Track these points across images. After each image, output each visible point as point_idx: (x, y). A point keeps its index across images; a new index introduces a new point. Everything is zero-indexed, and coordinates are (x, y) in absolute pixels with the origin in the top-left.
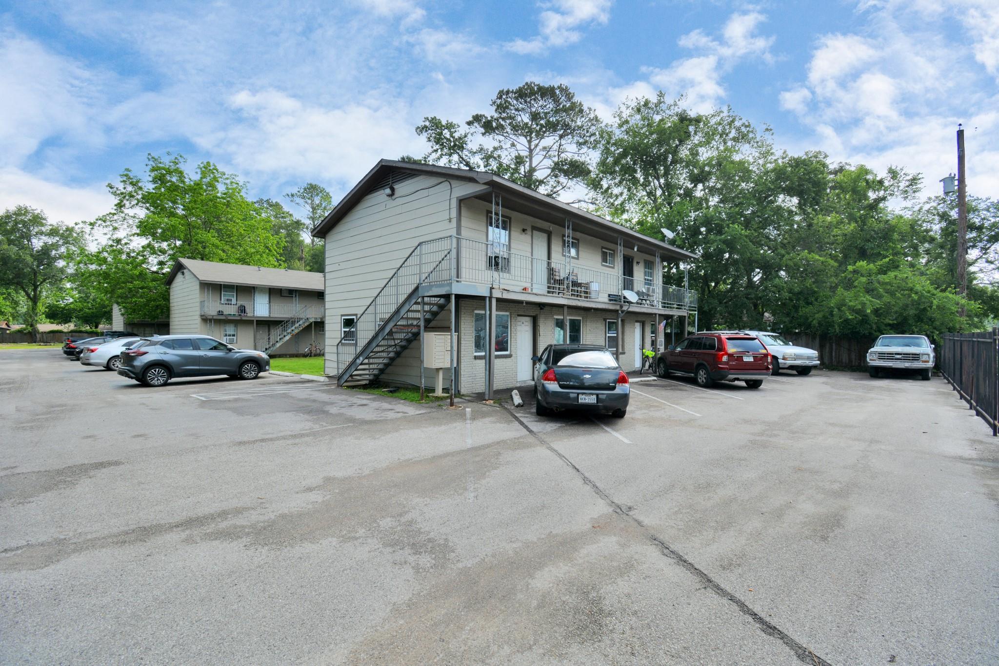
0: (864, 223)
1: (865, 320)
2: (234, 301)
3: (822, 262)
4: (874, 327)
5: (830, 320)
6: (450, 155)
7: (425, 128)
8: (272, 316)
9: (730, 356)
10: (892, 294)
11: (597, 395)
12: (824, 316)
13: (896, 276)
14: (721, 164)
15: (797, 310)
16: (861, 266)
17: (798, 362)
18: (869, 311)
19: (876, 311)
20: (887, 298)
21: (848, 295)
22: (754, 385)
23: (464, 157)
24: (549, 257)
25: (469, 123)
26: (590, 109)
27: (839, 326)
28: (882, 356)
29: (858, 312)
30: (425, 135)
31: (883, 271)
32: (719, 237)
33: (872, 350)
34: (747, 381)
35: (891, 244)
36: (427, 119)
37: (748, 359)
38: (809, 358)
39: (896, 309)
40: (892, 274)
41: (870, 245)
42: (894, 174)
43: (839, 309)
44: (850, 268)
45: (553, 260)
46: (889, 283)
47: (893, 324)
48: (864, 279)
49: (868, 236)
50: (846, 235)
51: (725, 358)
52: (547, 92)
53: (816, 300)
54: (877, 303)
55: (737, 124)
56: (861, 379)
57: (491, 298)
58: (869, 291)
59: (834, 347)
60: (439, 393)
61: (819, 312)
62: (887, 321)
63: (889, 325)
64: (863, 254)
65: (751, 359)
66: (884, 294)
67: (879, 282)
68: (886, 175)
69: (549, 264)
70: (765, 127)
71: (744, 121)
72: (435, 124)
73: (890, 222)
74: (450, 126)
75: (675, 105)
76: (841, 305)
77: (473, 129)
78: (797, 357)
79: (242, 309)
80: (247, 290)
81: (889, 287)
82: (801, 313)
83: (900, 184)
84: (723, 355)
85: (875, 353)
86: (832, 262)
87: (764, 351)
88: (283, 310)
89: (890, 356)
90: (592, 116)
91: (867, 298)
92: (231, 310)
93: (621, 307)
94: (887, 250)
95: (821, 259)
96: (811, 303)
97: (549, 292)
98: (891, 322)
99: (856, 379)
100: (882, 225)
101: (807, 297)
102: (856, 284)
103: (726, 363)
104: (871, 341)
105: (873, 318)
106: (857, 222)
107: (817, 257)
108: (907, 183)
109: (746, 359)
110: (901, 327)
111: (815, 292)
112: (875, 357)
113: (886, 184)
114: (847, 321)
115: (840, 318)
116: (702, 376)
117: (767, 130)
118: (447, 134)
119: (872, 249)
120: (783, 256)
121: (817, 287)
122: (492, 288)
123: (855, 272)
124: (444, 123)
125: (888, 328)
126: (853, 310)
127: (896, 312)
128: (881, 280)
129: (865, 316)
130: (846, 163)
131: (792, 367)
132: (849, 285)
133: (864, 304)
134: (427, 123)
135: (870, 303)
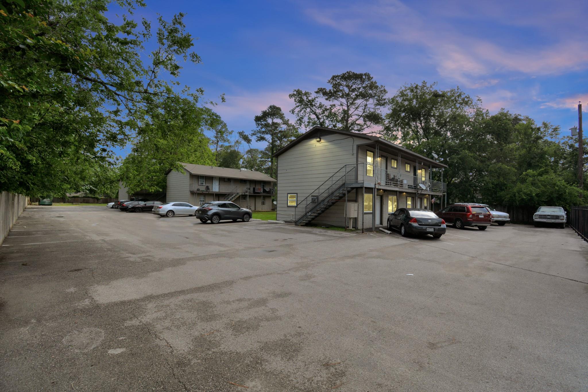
0: (530, 150)
1: (531, 199)
2: (204, 184)
3: (509, 169)
4: (536, 203)
5: (514, 199)
6: (306, 109)
7: (294, 95)
8: (220, 191)
9: (473, 215)
10: (545, 186)
11: (434, 228)
12: (511, 197)
13: (547, 177)
14: (454, 118)
15: (496, 193)
16: (530, 172)
17: (500, 219)
18: (534, 195)
19: (537, 195)
20: (543, 188)
21: (523, 186)
22: (482, 228)
23: (313, 109)
24: (387, 168)
25: (317, 92)
26: (382, 86)
27: (519, 202)
28: (541, 216)
29: (528, 195)
30: (293, 99)
31: (541, 175)
32: (457, 156)
33: (536, 213)
34: (479, 227)
35: (544, 161)
36: (296, 90)
37: (481, 216)
38: (505, 217)
39: (547, 194)
40: (545, 176)
41: (533, 161)
42: (545, 125)
43: (518, 193)
44: (524, 173)
45: (388, 170)
46: (544, 181)
47: (546, 201)
48: (531, 179)
49: (533, 157)
50: (520, 155)
51: (471, 216)
52: (358, 77)
53: (506, 188)
54: (538, 191)
55: (463, 96)
56: (531, 228)
57: (375, 188)
58: (533, 184)
59: (515, 212)
60: (351, 228)
61: (507, 195)
62: (543, 200)
63: (543, 201)
64: (530, 166)
65: (483, 217)
66: (541, 186)
67: (538, 180)
68: (541, 126)
69: (386, 171)
70: (477, 98)
71: (466, 95)
72: (299, 93)
73: (543, 149)
74: (306, 94)
75: (431, 87)
76: (519, 192)
77: (318, 95)
78: (499, 216)
79: (207, 188)
80: (210, 179)
81: (544, 183)
82: (498, 195)
83: (549, 130)
84: (470, 214)
85: (537, 215)
86: (514, 169)
87: (489, 213)
88: (226, 189)
89: (545, 217)
90: (382, 89)
91: (533, 188)
92: (203, 188)
93: (418, 191)
94: (542, 164)
95: (508, 167)
96: (503, 190)
97: (386, 184)
98: (545, 200)
99: (528, 228)
100: (539, 151)
101: (501, 187)
102: (527, 181)
103: (471, 218)
104: (535, 209)
105: (536, 198)
106: (526, 149)
107: (506, 167)
108: (553, 130)
109: (480, 217)
110: (550, 203)
111: (505, 184)
112: (537, 217)
113: (542, 130)
114: (523, 199)
115: (519, 197)
116: (458, 224)
117: (479, 100)
118: (305, 98)
119: (534, 163)
120: (489, 166)
121: (506, 181)
122: (375, 184)
123: (527, 175)
124: (303, 92)
125: (543, 203)
126: (525, 194)
127: (547, 195)
128: (540, 179)
129: (532, 197)
130: (518, 115)
131: (496, 221)
132: (523, 181)
133: (531, 191)
134: (295, 93)
135: (534, 191)
